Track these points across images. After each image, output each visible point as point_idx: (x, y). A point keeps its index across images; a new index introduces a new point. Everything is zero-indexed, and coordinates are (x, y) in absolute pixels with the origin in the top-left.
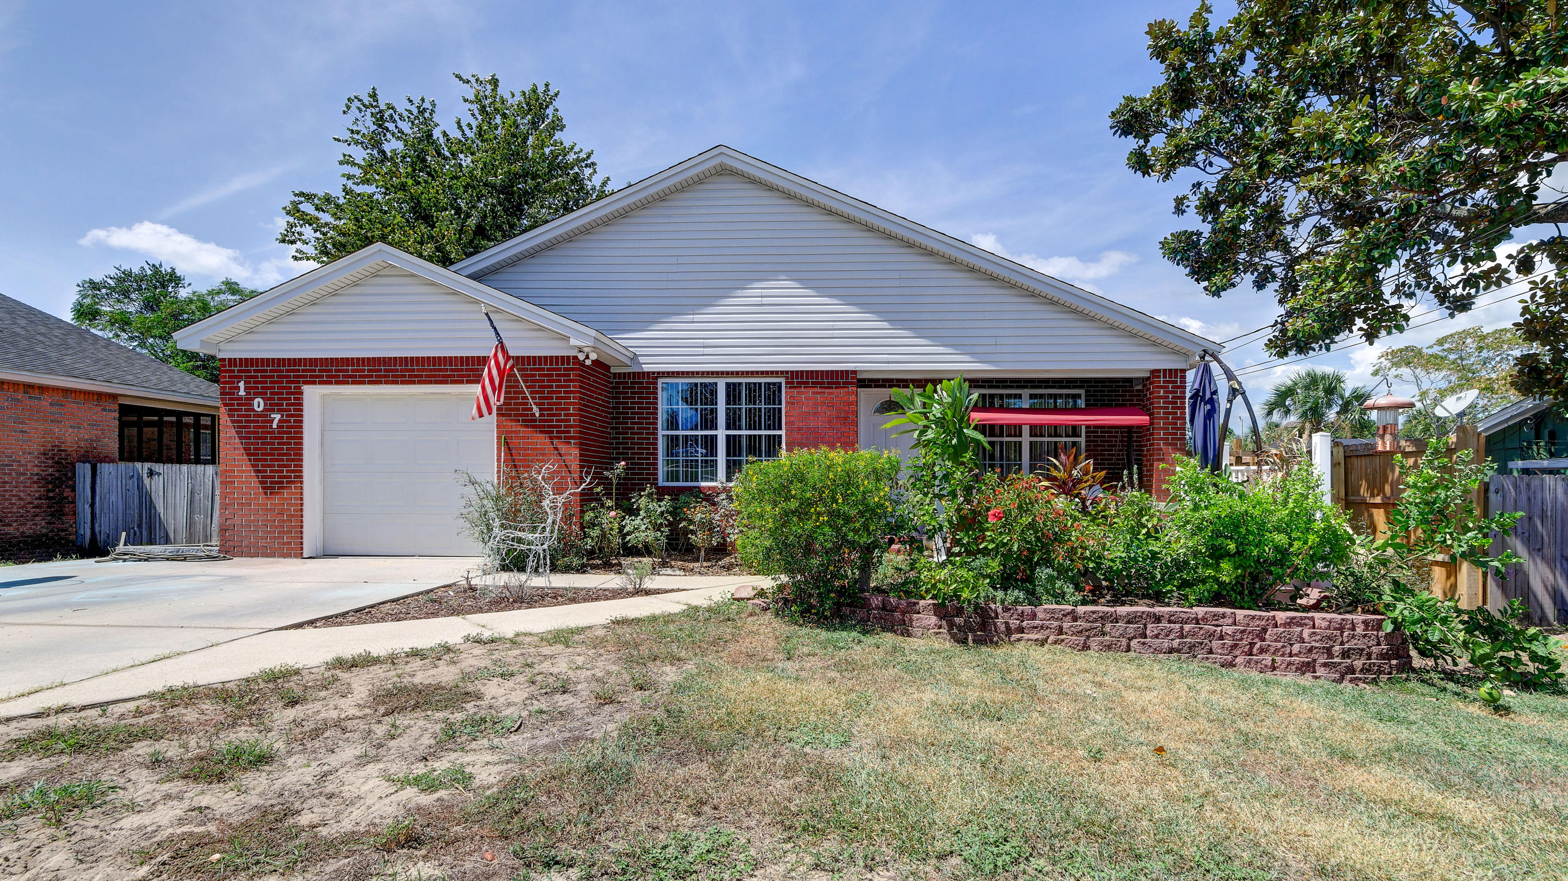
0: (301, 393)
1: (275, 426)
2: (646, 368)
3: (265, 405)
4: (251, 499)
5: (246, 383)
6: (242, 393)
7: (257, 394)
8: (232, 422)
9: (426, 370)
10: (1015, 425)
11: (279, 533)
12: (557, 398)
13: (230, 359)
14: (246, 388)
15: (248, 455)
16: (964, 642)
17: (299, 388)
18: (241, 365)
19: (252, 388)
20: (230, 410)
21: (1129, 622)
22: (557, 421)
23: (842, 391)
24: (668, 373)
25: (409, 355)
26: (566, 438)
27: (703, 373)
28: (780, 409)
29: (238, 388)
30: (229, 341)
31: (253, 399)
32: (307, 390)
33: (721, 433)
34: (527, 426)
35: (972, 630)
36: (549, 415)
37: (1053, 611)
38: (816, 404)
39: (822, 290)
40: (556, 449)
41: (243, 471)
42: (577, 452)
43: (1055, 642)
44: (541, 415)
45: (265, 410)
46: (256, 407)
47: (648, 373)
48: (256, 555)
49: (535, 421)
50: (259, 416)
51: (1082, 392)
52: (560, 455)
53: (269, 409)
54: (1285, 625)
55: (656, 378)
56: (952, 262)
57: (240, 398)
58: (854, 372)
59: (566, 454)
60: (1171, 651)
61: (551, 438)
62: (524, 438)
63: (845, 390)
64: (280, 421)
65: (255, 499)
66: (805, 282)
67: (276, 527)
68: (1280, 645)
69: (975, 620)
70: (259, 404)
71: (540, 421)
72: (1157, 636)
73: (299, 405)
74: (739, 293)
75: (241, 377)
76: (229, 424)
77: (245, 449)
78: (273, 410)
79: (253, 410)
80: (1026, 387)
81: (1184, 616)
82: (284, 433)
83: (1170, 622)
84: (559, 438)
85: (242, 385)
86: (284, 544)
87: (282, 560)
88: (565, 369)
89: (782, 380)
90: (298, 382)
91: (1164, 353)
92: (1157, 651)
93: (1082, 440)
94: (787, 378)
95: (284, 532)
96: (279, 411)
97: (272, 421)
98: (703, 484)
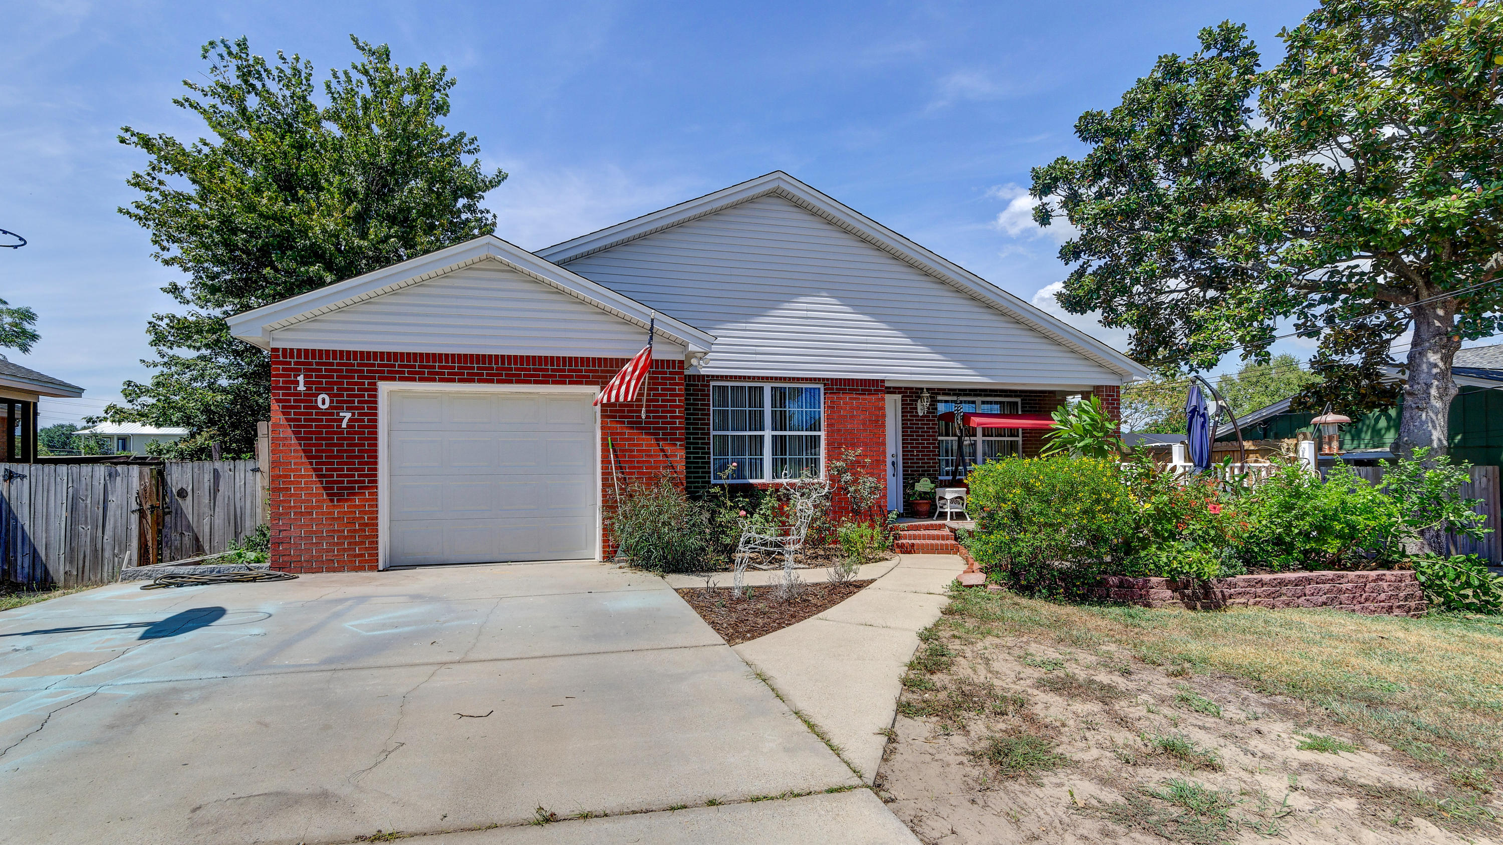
0: (376, 390)
1: (344, 425)
2: (703, 371)
3: (331, 402)
4: (312, 507)
5: (305, 376)
6: (301, 388)
7: (321, 390)
8: (288, 420)
9: (525, 370)
10: (1001, 428)
11: (349, 544)
12: (663, 401)
13: (285, 350)
14: (306, 383)
15: (308, 457)
16: (1194, 608)
17: (375, 384)
18: (299, 356)
19: (313, 383)
20: (284, 407)
21: (1296, 585)
22: (663, 423)
23: (873, 397)
24: (722, 376)
25: (506, 353)
26: (671, 440)
27: (754, 377)
28: (819, 412)
29: (297, 382)
30: (285, 328)
31: (317, 395)
32: (384, 388)
33: (768, 434)
34: (632, 428)
35: (1198, 599)
36: (654, 417)
37: (1248, 581)
38: (852, 408)
39: (858, 308)
40: (662, 450)
41: (302, 476)
42: (683, 453)
43: (1255, 604)
44: (647, 417)
45: (330, 407)
46: (320, 404)
47: (703, 376)
48: (319, 570)
49: (641, 423)
50: (324, 414)
51: (1018, 400)
52: (667, 456)
53: (336, 407)
54: (1375, 581)
55: (708, 381)
56: (958, 290)
57: (299, 394)
58: (883, 381)
59: (672, 456)
60: (1325, 604)
61: (657, 440)
62: (630, 439)
63: (876, 396)
64: (350, 420)
65: (319, 507)
66: (845, 300)
67: (345, 538)
68: (1375, 595)
69: (1200, 592)
70: (323, 401)
71: (646, 423)
72: (1312, 595)
73: (373, 402)
74: (787, 305)
75: (300, 370)
76: (283, 422)
77: (304, 451)
78: (342, 408)
79: (317, 408)
80: (980, 395)
81: (1323, 578)
82: (356, 433)
83: (1317, 583)
84: (666, 440)
85: (301, 379)
86: (356, 556)
87: (353, 574)
88: (671, 373)
89: (822, 387)
90: (374, 378)
91: (1105, 373)
92: (1316, 605)
93: (1020, 439)
94: (825, 385)
95: (356, 543)
96: (349, 409)
97: (341, 420)
98: (751, 481)
